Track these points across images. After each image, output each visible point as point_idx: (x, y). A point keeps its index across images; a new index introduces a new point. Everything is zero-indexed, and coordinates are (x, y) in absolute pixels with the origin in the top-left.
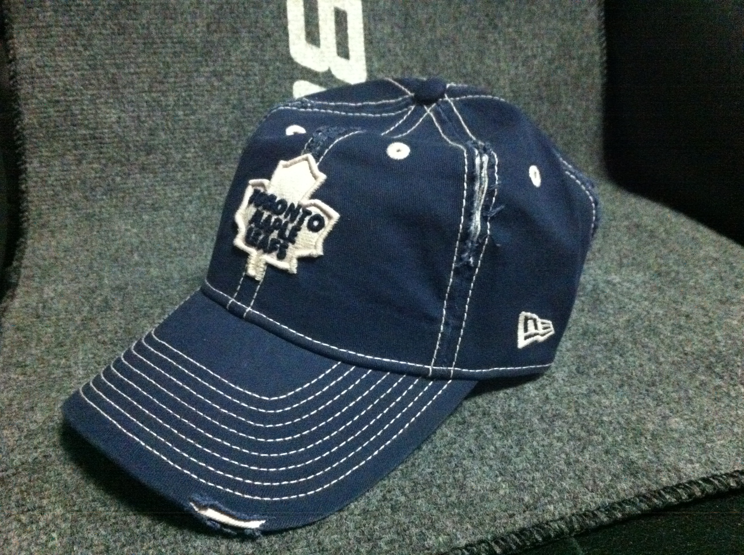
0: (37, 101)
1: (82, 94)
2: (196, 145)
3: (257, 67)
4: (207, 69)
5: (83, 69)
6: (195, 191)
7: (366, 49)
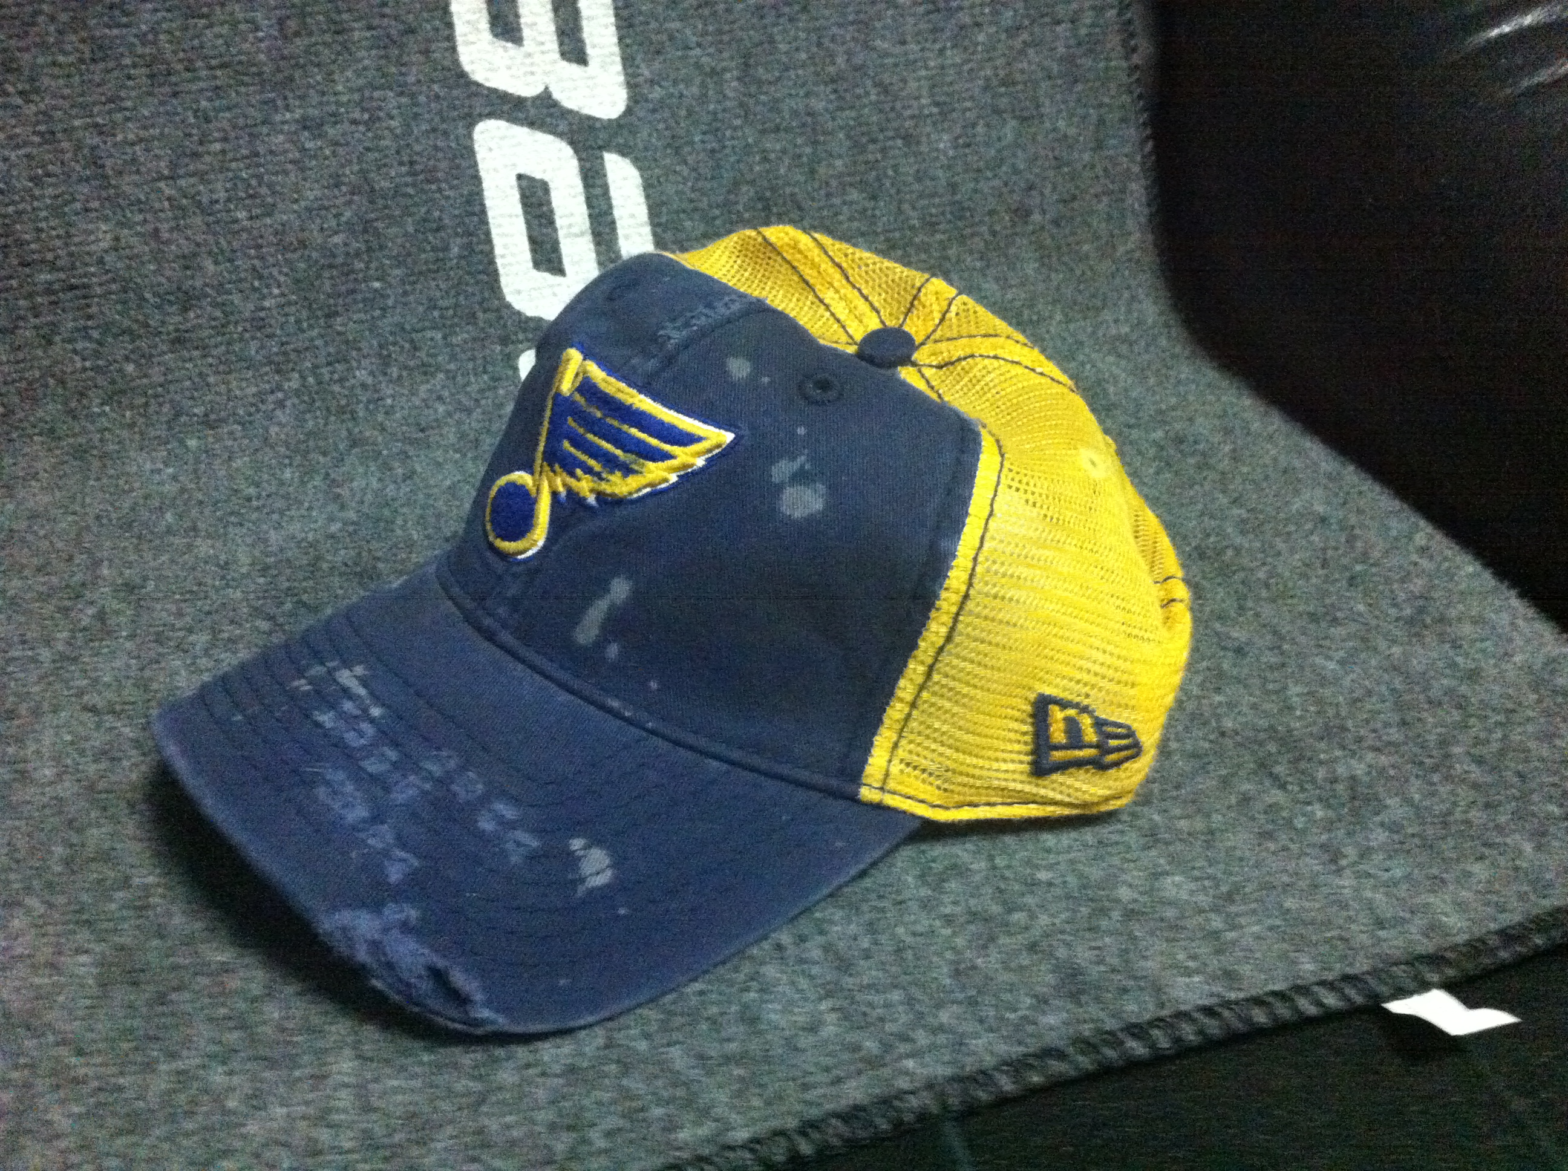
7: (621, 39)
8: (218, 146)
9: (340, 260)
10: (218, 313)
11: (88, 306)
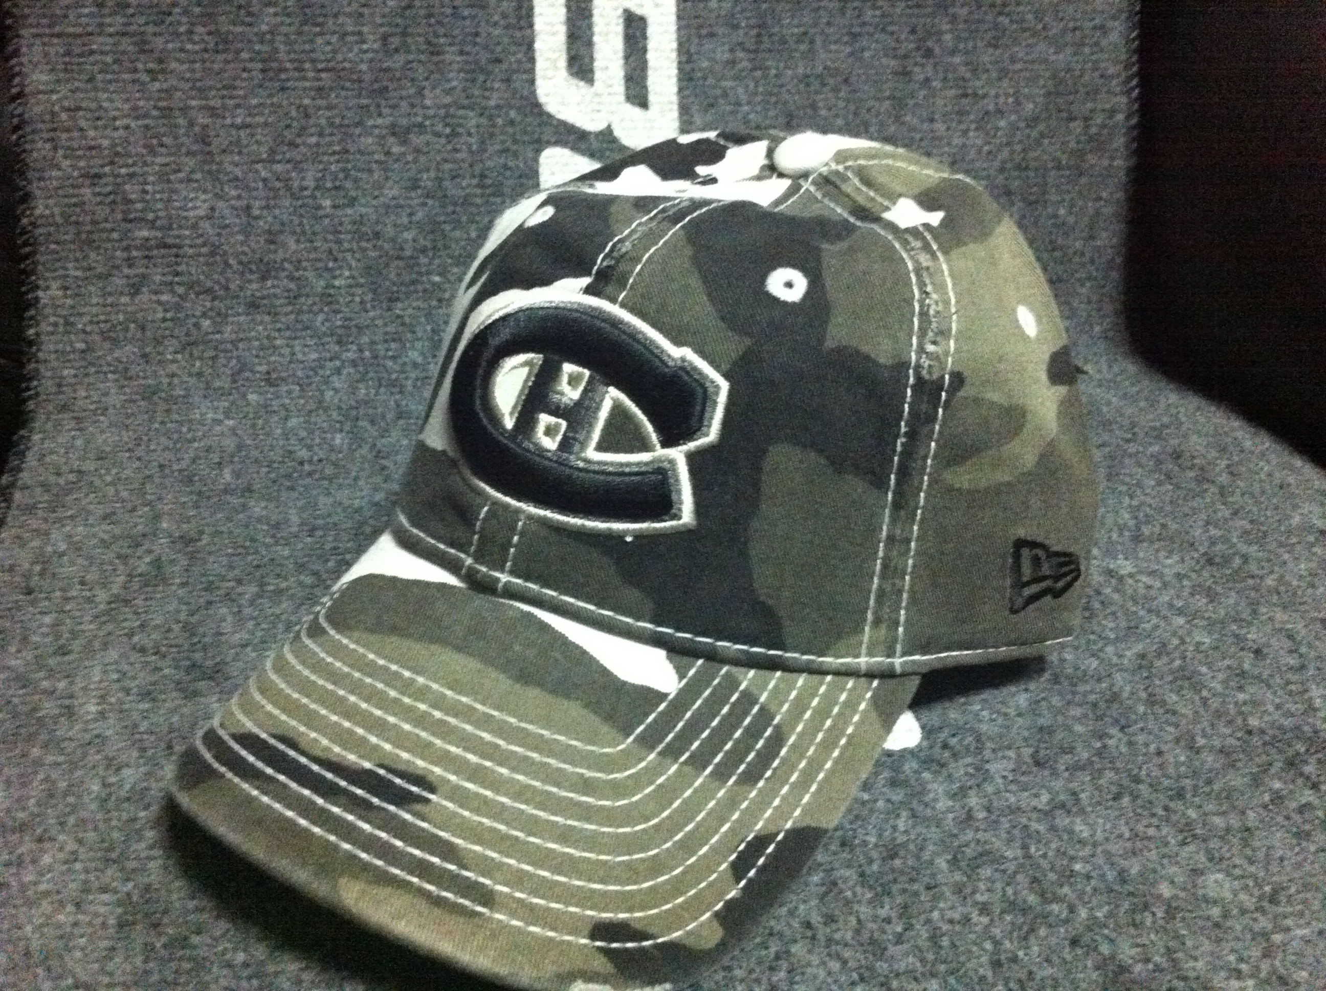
0: (60, 173)
1: (145, 164)
2: (354, 263)
3: (472, 120)
4: (380, 121)
5: (146, 116)
6: (348, 350)
7: (680, 90)
8: (313, 140)
9: (408, 253)
10: (292, 286)
11: (177, 264)
